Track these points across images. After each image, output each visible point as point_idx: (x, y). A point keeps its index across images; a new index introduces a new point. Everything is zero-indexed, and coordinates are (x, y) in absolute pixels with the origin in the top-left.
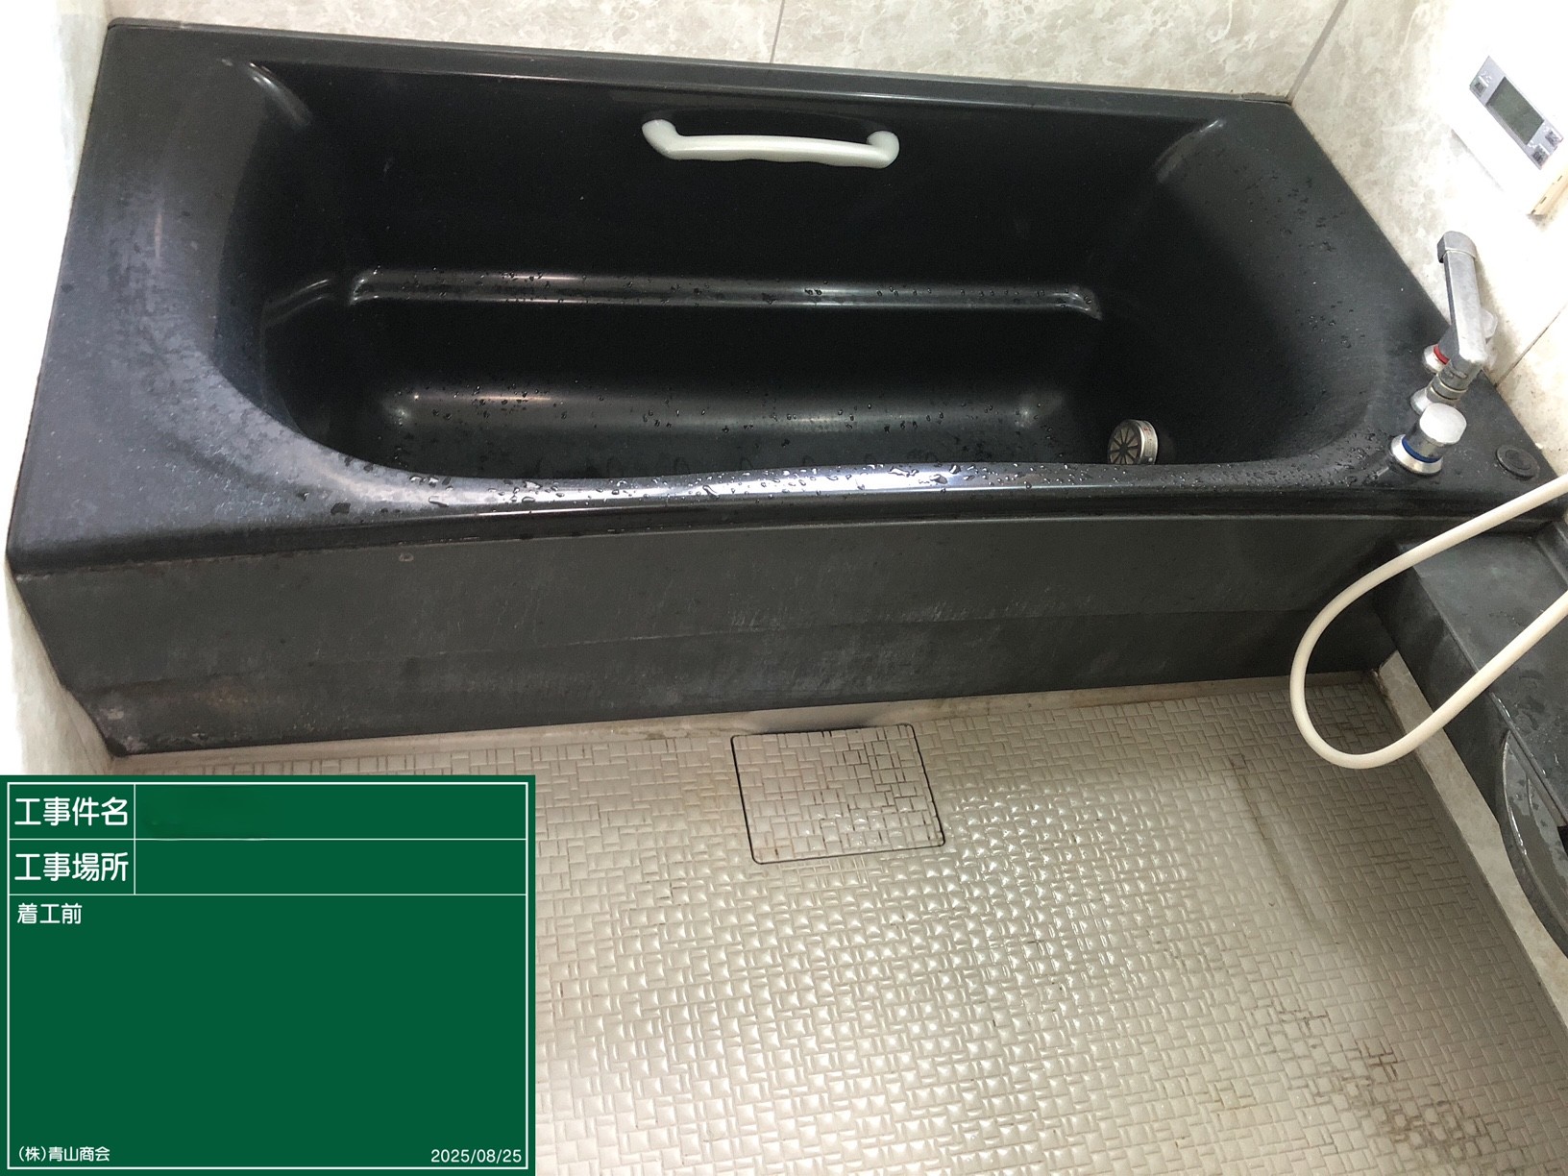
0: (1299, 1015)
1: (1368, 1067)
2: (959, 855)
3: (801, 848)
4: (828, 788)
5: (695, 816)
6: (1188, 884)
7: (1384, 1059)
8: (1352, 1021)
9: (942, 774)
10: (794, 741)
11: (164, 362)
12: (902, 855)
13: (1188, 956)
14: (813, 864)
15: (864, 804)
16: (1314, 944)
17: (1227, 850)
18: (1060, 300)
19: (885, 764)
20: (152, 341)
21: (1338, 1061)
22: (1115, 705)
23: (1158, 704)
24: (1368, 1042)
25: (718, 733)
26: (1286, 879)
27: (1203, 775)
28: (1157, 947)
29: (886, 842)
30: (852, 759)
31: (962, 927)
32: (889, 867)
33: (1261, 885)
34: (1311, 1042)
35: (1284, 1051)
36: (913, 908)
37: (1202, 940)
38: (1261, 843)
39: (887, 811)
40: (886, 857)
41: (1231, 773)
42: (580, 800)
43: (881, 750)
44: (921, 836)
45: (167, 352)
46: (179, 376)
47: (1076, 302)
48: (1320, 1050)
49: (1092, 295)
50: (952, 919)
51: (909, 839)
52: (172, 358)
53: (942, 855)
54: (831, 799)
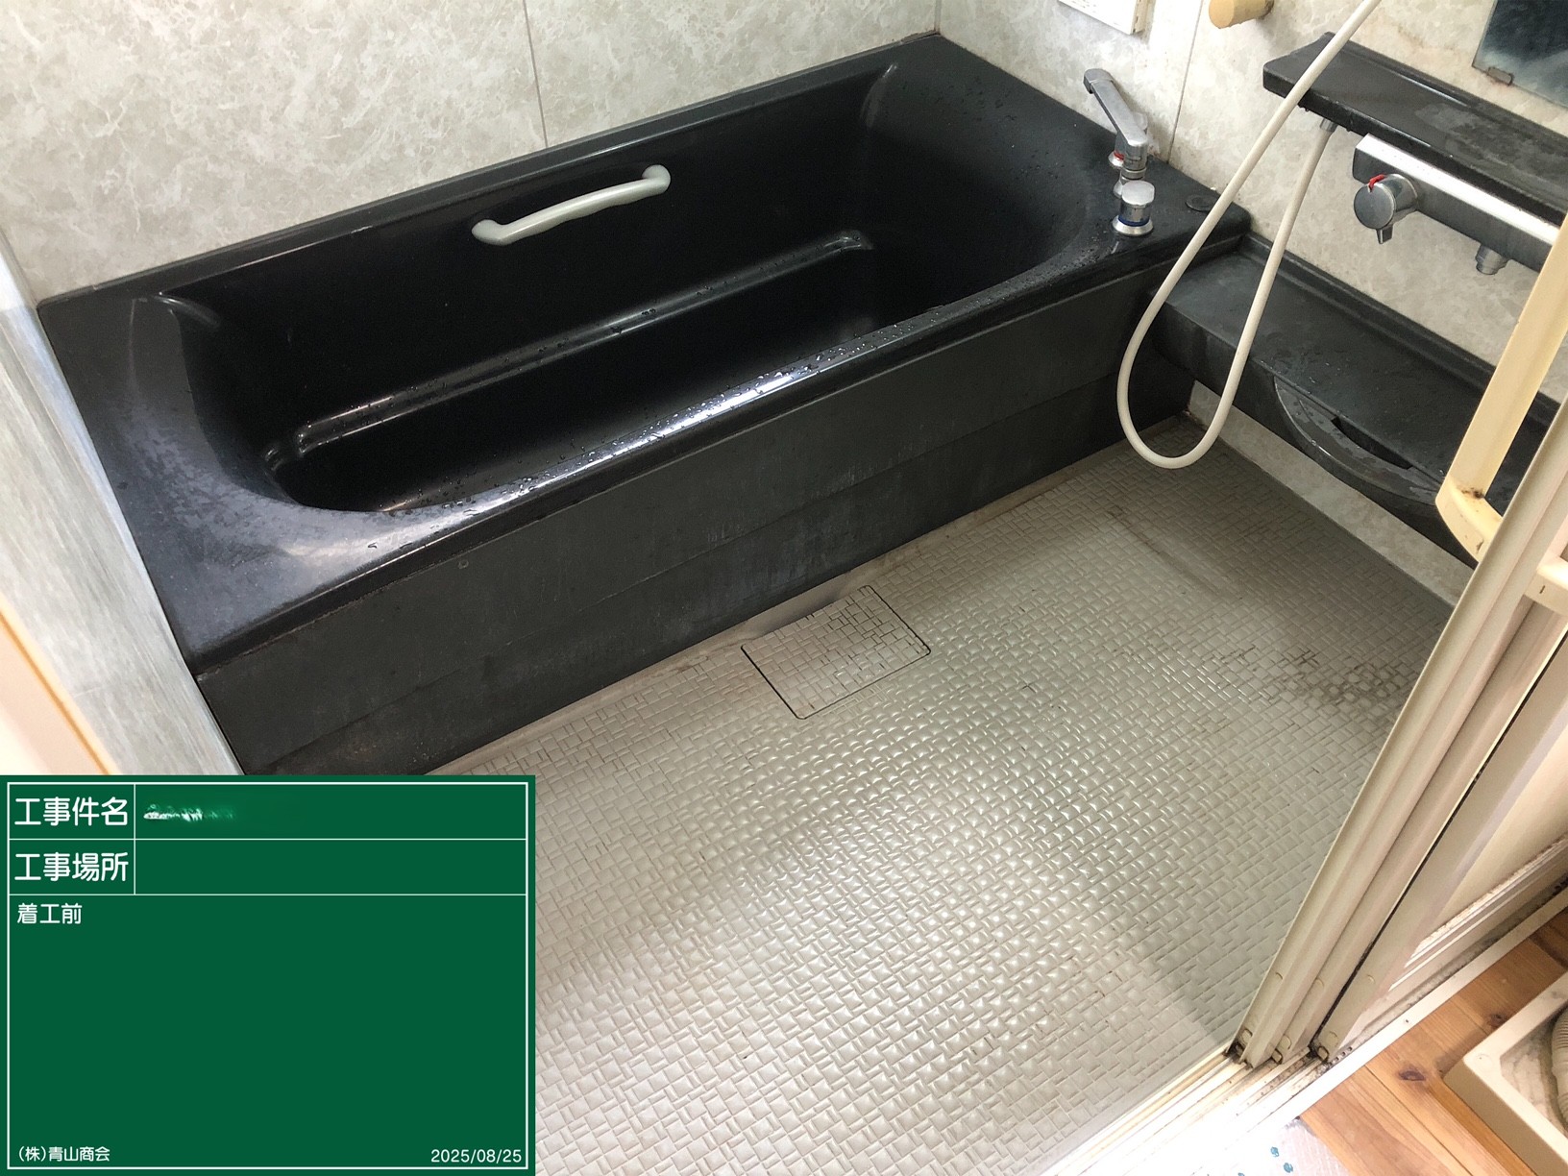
0: (1236, 655)
1: (1296, 667)
2: (945, 654)
3: (829, 698)
4: (828, 651)
5: (741, 708)
6: (1118, 605)
7: (1305, 657)
8: (1273, 643)
9: (906, 608)
10: (788, 631)
11: (222, 503)
12: (904, 671)
13: (1139, 651)
14: (842, 703)
15: (860, 651)
16: (1225, 606)
17: (1136, 571)
18: (836, 247)
19: (861, 618)
20: (204, 494)
21: (1275, 672)
22: (1009, 511)
23: (1040, 497)
24: (1289, 651)
25: (729, 648)
26: (1187, 573)
27: (1096, 530)
28: (1115, 655)
29: (888, 668)
30: (837, 625)
31: (970, 700)
32: (898, 683)
33: (1170, 584)
34: (1251, 668)
35: (1234, 682)
36: (930, 702)
37: (1146, 637)
38: (1158, 557)
39: (878, 648)
40: (893, 676)
41: (1115, 520)
42: (651, 731)
43: (854, 610)
44: (912, 654)
45: (220, 497)
46: (238, 508)
47: (849, 243)
48: (1259, 670)
49: (858, 233)
50: (960, 696)
51: (904, 659)
52: (225, 499)
53: (932, 659)
54: (834, 657)
